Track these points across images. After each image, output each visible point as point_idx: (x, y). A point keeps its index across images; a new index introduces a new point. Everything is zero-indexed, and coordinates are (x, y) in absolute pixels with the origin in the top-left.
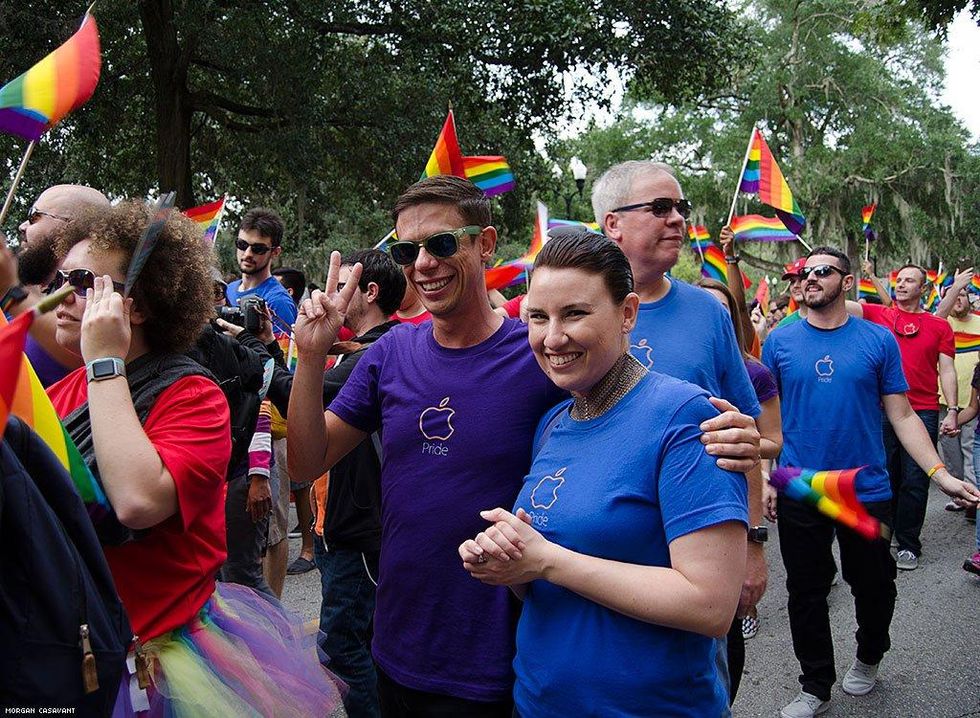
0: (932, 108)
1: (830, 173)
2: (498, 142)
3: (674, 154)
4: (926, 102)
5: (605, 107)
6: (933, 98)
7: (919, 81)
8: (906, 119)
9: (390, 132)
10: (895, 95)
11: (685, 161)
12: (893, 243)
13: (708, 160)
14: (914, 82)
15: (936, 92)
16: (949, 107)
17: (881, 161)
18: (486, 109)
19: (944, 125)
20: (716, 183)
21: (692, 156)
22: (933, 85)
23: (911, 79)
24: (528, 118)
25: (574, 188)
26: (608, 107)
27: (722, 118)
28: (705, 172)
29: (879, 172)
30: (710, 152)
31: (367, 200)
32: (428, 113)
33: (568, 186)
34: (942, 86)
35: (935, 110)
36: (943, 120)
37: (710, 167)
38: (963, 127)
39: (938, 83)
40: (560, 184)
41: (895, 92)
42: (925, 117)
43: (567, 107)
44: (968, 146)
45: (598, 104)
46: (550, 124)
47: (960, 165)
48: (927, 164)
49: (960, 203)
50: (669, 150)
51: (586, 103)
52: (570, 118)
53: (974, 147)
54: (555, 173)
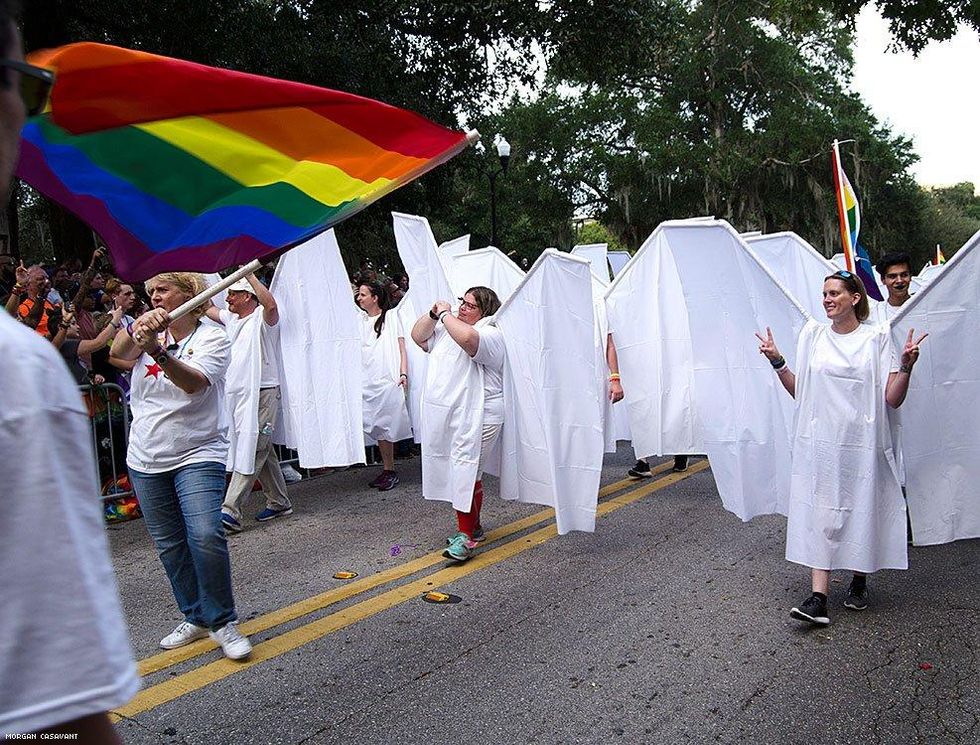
0: (843, 94)
1: (749, 155)
3: (599, 133)
4: (837, 89)
5: (528, 84)
6: (844, 85)
7: (831, 68)
8: (819, 105)
10: (809, 80)
11: (610, 140)
12: (808, 224)
13: (632, 139)
14: (826, 68)
15: (846, 79)
16: (858, 94)
17: (796, 145)
19: (853, 112)
20: (641, 162)
21: (616, 135)
22: (843, 72)
23: (823, 65)
24: (449, 92)
25: (498, 166)
26: (532, 84)
27: (645, 98)
28: (629, 152)
29: (794, 155)
30: (634, 133)
33: (492, 163)
34: (851, 74)
35: (846, 97)
36: (852, 107)
37: (634, 147)
38: (870, 113)
39: (848, 70)
40: (483, 161)
41: (809, 78)
42: (836, 103)
43: (490, 82)
44: (875, 132)
45: (522, 80)
46: (473, 99)
47: (867, 150)
49: (866, 188)
50: (593, 129)
51: (509, 78)
52: (493, 94)
53: (880, 132)
54: (479, 149)
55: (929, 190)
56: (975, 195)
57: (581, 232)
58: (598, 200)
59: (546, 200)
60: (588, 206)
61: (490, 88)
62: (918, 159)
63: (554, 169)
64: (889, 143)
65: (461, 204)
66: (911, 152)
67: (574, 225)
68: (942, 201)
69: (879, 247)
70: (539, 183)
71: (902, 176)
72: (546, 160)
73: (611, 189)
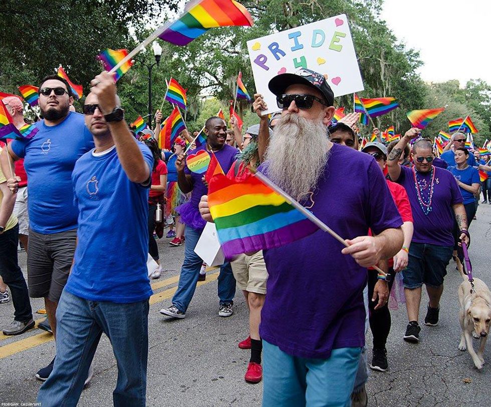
0: (375, 22)
2: (105, 28)
3: (218, 42)
4: (371, 18)
5: (174, 10)
6: (376, 16)
7: (368, 5)
8: (359, 28)
9: (34, 18)
10: (353, 12)
11: (225, 47)
13: (239, 47)
14: (365, 5)
15: (377, 12)
16: (385, 22)
18: (97, 7)
19: (382, 33)
20: (244, 61)
21: (229, 44)
22: (375, 8)
23: (363, 3)
24: (124, 14)
25: (154, 61)
26: (176, 9)
28: (237, 54)
30: (240, 42)
31: (18, 62)
32: (59, 7)
33: (150, 59)
34: (381, 9)
35: (376, 23)
36: (381, 29)
37: (240, 51)
38: (392, 34)
39: (378, 7)
40: (144, 58)
41: (353, 10)
42: (370, 27)
43: (150, 8)
44: (395, 46)
45: (170, 7)
46: (139, 19)
47: (389, 57)
48: (370, 55)
49: (389, 80)
50: (215, 40)
51: (162, 6)
52: (151, 15)
53: (398, 47)
54: (142, 51)
55: (429, 84)
56: (460, 88)
57: (205, 103)
58: (216, 85)
59: (183, 83)
60: (210, 88)
61: (150, 12)
62: (422, 64)
63: (189, 64)
64: (404, 53)
65: (130, 84)
66: (418, 59)
67: (200, 99)
68: (438, 91)
69: (395, 119)
70: (180, 73)
71: (412, 75)
72: (184, 59)
73: (225, 78)
